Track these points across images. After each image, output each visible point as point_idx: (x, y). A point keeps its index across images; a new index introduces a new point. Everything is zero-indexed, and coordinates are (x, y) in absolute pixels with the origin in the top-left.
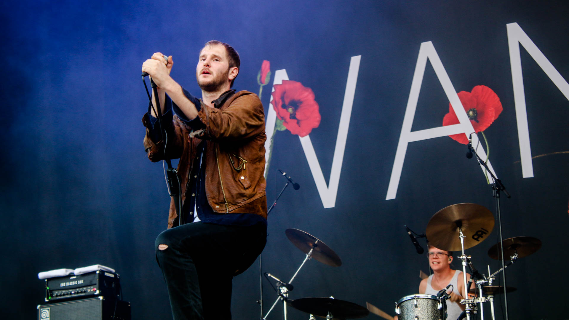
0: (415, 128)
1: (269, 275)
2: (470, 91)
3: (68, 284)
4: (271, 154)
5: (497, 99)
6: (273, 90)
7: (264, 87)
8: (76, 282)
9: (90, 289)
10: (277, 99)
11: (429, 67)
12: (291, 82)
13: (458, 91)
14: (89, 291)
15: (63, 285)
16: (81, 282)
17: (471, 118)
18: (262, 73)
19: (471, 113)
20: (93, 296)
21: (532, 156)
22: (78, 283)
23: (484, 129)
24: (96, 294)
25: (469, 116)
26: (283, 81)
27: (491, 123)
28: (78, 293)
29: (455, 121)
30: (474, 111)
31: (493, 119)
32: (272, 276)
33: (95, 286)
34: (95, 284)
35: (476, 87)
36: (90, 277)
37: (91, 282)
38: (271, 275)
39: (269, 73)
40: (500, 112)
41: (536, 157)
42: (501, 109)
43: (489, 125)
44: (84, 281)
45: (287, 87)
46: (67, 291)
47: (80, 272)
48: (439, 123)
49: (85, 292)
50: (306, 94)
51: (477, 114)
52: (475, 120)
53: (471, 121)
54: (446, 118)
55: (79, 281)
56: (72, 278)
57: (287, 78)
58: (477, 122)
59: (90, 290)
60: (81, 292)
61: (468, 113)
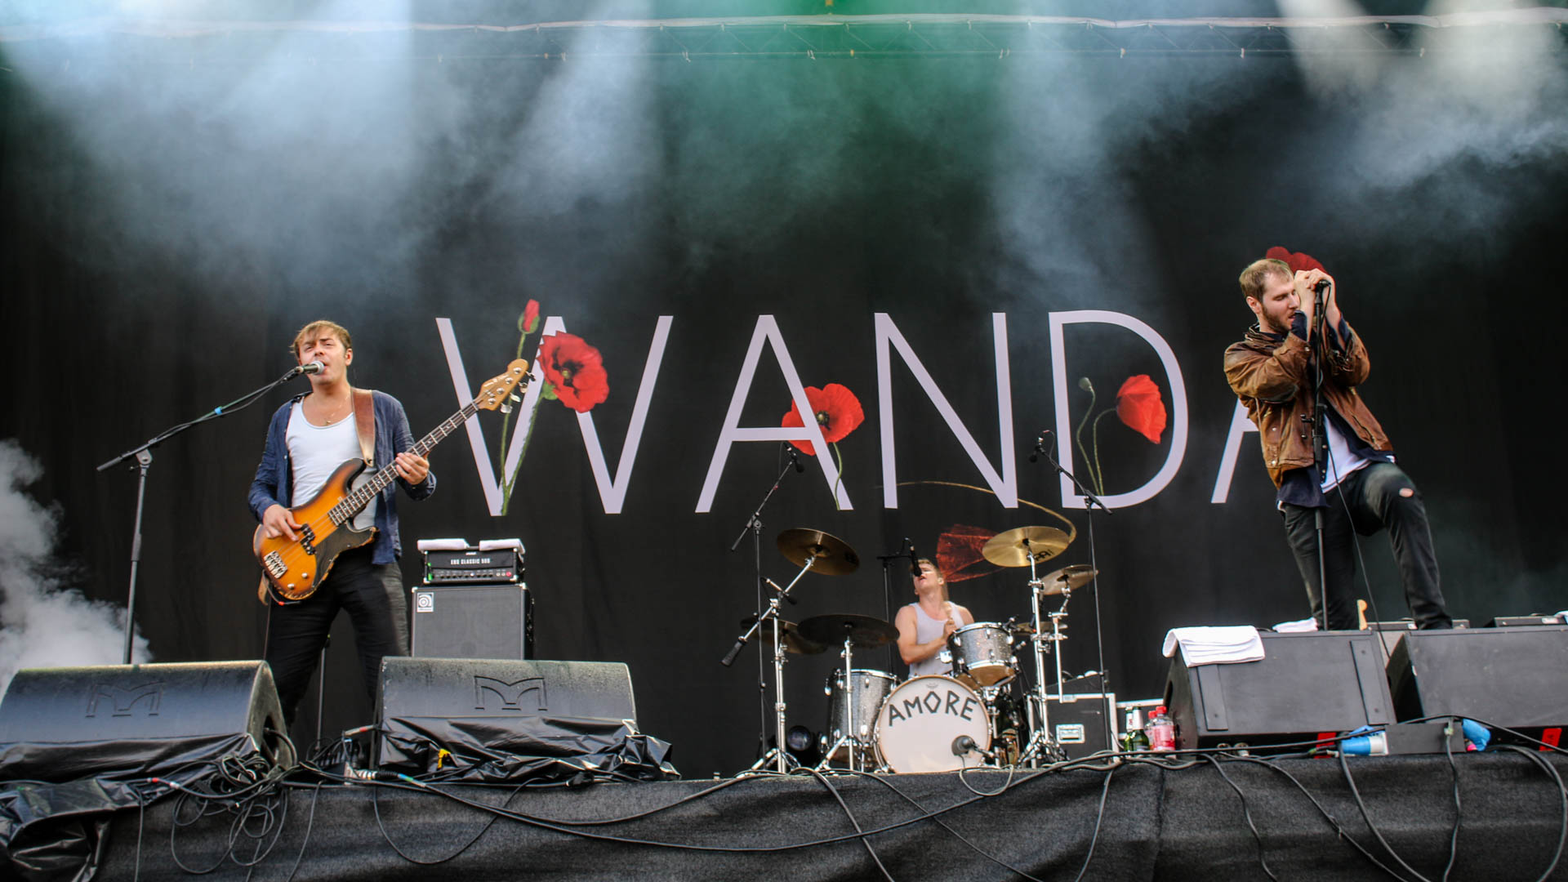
0: (744, 423)
1: (768, 580)
2: (822, 389)
3: (463, 562)
4: (532, 429)
5: (858, 404)
6: (542, 342)
7: (527, 336)
8: (478, 560)
9: (501, 572)
10: (546, 355)
11: (767, 348)
12: (570, 335)
13: (805, 386)
14: (498, 575)
15: (455, 562)
16: (486, 561)
17: (821, 423)
18: (526, 316)
19: (821, 416)
20: (506, 583)
21: (898, 482)
22: (481, 561)
23: (837, 440)
24: (511, 580)
25: (818, 420)
26: (558, 332)
27: (847, 434)
28: (479, 576)
29: (799, 423)
30: (825, 415)
31: (850, 429)
32: (772, 583)
33: (511, 569)
34: (512, 567)
35: (828, 386)
36: (503, 556)
37: (504, 562)
38: (772, 580)
39: (537, 319)
40: (860, 422)
41: (901, 484)
42: (862, 418)
43: (844, 436)
44: (491, 560)
45: (563, 341)
46: (460, 572)
47: (489, 547)
48: (778, 423)
49: (491, 576)
50: (591, 355)
51: (828, 418)
52: (827, 425)
53: (821, 428)
54: (787, 417)
55: (482, 560)
56: (468, 554)
57: (564, 330)
58: (829, 429)
59: (501, 574)
60: (485, 576)
61: (817, 416)
